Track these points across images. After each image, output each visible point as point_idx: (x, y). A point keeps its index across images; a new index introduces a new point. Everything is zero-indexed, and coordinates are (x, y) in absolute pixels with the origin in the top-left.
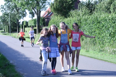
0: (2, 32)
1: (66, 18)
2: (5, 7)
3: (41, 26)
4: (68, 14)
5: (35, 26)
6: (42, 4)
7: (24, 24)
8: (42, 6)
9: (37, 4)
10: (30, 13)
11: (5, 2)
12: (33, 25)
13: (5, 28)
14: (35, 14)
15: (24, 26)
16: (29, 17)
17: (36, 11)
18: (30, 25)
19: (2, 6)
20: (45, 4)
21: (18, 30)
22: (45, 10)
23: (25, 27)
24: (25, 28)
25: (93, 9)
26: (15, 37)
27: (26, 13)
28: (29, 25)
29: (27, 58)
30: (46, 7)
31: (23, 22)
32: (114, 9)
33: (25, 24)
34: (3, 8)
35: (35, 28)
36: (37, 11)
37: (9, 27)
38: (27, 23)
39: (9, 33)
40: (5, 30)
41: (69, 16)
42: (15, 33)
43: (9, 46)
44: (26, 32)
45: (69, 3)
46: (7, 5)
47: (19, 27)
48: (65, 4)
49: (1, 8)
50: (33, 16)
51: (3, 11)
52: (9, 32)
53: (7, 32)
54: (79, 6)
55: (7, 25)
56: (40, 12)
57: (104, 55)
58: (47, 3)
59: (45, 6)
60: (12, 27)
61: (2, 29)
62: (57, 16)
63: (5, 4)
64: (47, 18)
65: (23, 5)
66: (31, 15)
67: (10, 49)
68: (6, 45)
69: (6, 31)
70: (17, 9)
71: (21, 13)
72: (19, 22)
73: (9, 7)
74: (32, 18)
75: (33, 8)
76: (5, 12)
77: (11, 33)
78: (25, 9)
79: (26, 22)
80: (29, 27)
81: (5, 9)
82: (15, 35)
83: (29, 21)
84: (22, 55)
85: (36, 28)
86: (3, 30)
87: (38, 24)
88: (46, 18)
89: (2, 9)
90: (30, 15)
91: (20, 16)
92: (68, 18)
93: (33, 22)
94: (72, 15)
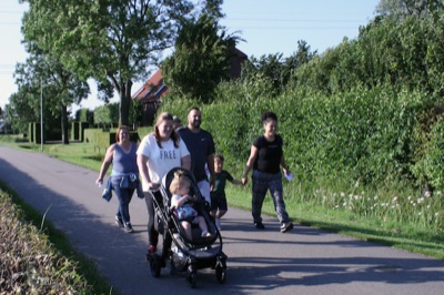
0: (18, 141)
1: (206, 102)
2: (26, 70)
3: (132, 126)
4: (212, 91)
5: (116, 126)
6: (137, 63)
7: (81, 117)
8: (136, 68)
9: (122, 62)
10: (101, 88)
11: (28, 55)
12: (108, 120)
13: (27, 129)
14: (114, 90)
15: (83, 124)
16: (99, 98)
17: (118, 80)
18: (100, 121)
20: (144, 61)
21: (63, 136)
22: (143, 80)
23: (85, 126)
24: (85, 131)
25: (282, 79)
26: (56, 157)
27: (89, 88)
28: (97, 120)
29: (92, 216)
30: (148, 69)
31: (78, 113)
32: (340, 82)
33: (83, 118)
34: (22, 71)
35: (112, 130)
37: (38, 126)
38: (90, 115)
39: (37, 145)
40: (25, 136)
42: (57, 146)
44: (87, 141)
45: (215, 61)
46: (34, 62)
47: (68, 127)
48: (205, 65)
49: (17, 72)
50: (110, 94)
51: (21, 80)
52: (38, 142)
53: (32, 140)
54: (243, 69)
55: (35, 120)
56: (130, 84)
57: (312, 210)
58: (150, 60)
59: (144, 66)
60: (47, 128)
61: (17, 132)
62: (181, 96)
63: (29, 61)
64: (148, 103)
65: (84, 66)
66: (102, 94)
69: (29, 137)
70: (63, 73)
72: (68, 109)
73: (38, 69)
74: (107, 101)
75: (110, 74)
76: (28, 84)
77: (44, 143)
78: (88, 76)
79: (88, 111)
80: (96, 127)
81: (27, 75)
82: (56, 150)
83: (97, 109)
84: (80, 208)
86: (21, 136)
87: (122, 120)
88: (145, 101)
89: (18, 76)
91: (71, 96)
92: (212, 105)
93: (108, 112)
94: (221, 96)
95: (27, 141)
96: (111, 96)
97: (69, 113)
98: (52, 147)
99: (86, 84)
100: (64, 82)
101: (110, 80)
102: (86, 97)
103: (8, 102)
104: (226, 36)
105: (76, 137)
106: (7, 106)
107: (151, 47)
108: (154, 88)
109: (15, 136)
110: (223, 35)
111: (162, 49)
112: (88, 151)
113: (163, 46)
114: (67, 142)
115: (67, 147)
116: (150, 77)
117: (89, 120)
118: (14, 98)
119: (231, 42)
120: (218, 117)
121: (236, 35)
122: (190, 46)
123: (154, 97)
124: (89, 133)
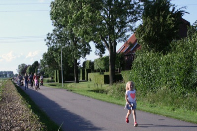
0: (48, 81)
1: (164, 54)
3: (117, 70)
5: (107, 70)
6: (119, 31)
7: (86, 66)
8: (119, 34)
9: (109, 30)
10: (97, 47)
11: (54, 28)
12: (103, 67)
13: (53, 74)
14: (105, 49)
15: (87, 70)
16: (96, 54)
17: (108, 42)
18: (98, 68)
19: (48, 34)
20: (124, 29)
21: (75, 78)
22: (124, 41)
23: (89, 71)
24: (89, 74)
26: (71, 90)
27: (90, 48)
28: (96, 67)
30: (127, 34)
31: (84, 63)
33: (88, 66)
34: (50, 38)
35: (106, 73)
36: (110, 42)
37: (60, 72)
38: (91, 64)
39: (59, 84)
40: (52, 78)
41: (169, 50)
42: (72, 84)
43: (63, 107)
44: (90, 80)
45: (169, 27)
46: (58, 33)
47: (78, 72)
48: (163, 30)
49: (48, 38)
50: (103, 51)
51: (49, 44)
52: (60, 82)
53: (57, 81)
54: (188, 30)
55: (57, 69)
56: (116, 44)
58: (128, 28)
59: (124, 32)
60: (65, 73)
61: (48, 76)
64: (127, 56)
67: (65, 113)
68: (57, 104)
69: (55, 79)
70: (74, 39)
71: (80, 47)
72: (78, 61)
73: (59, 37)
74: (101, 56)
75: (103, 38)
76: (53, 46)
77: (64, 82)
78: (90, 40)
79: (90, 62)
80: (95, 71)
81: (53, 40)
82: (71, 87)
83: (96, 60)
85: (109, 73)
86: (50, 79)
87: (111, 67)
88: (126, 54)
89: (47, 41)
90: (98, 50)
91: (80, 53)
92: (169, 55)
93: (103, 62)
94: (175, 49)
95: (54, 82)
96: (104, 53)
97: (78, 64)
98: (69, 85)
99: (88, 45)
100: (75, 44)
101: (103, 42)
102: (89, 53)
103: (42, 58)
104: (176, 10)
105: (84, 78)
106: (41, 60)
107: (128, 20)
108: (131, 45)
109: (47, 79)
110: (173, 10)
111: (135, 21)
112: (91, 86)
113: (136, 19)
114: (78, 82)
115: (78, 84)
116: (128, 39)
117: (91, 67)
118: (45, 56)
119: (179, 14)
120: (173, 63)
121: (182, 10)
122: (152, 18)
123: (131, 52)
124: (91, 75)
